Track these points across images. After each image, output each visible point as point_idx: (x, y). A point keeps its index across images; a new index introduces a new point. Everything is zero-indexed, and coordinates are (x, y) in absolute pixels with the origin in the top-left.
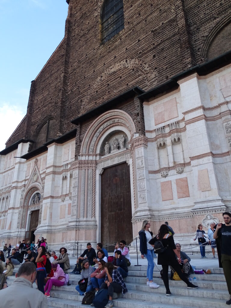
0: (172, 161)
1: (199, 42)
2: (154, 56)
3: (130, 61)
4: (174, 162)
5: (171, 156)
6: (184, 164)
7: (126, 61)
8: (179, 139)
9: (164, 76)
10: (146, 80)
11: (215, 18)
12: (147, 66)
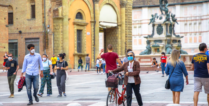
0: (138, 33)
8: (141, 26)
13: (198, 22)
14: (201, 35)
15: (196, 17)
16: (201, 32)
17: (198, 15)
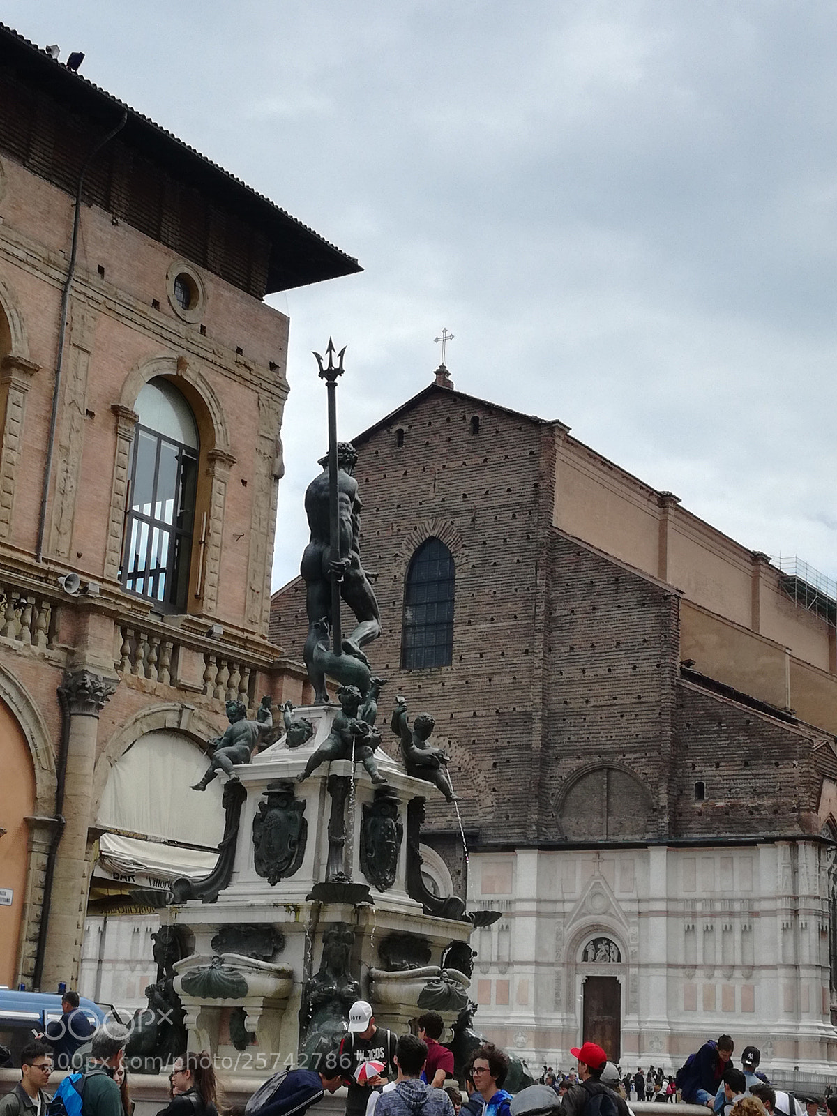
0: (496, 954)
1: (554, 782)
2: (495, 764)
3: (456, 748)
4: (498, 957)
5: (495, 946)
6: (509, 963)
7: (450, 742)
8: (507, 927)
9: (504, 812)
10: (477, 802)
11: (579, 758)
12: (482, 778)
13: (738, 924)
14: (751, 981)
15: (731, 900)
16: (753, 967)
17: (739, 895)
